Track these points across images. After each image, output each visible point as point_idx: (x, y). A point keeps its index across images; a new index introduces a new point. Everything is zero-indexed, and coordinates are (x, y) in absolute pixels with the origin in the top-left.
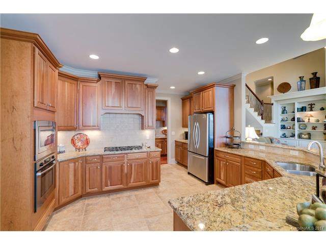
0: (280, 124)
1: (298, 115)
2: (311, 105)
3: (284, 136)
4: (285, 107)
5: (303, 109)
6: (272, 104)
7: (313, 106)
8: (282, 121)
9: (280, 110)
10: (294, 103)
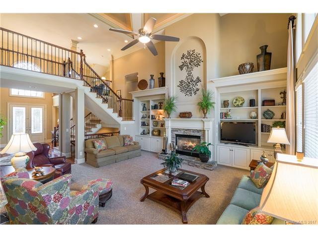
0: (141, 121)
1: (152, 113)
2: (160, 103)
3: (144, 133)
4: (145, 104)
5: (155, 107)
6: (133, 101)
7: (162, 104)
8: (142, 118)
9: (141, 108)
10: (149, 101)
